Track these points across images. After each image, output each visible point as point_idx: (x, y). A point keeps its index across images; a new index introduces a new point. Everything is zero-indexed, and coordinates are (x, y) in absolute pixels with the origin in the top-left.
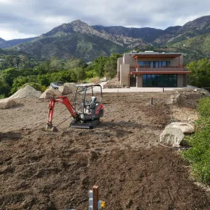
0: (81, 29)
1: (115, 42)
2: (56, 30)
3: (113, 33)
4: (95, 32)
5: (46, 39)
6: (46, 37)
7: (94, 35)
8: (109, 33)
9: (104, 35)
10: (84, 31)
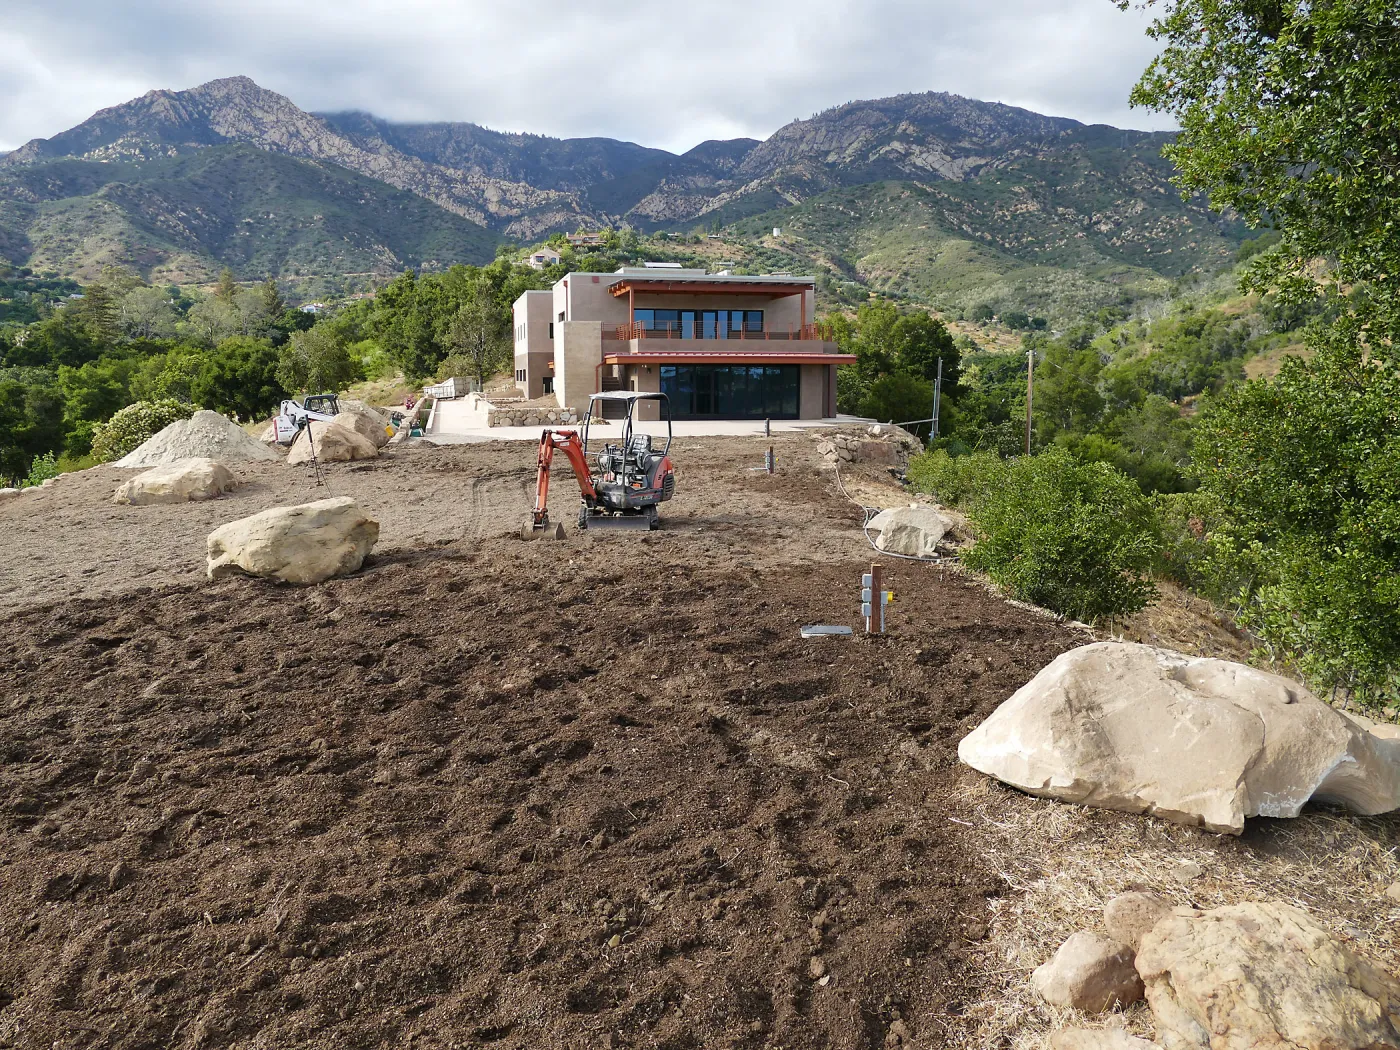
0: (258, 124)
1: (444, 202)
2: (108, 123)
3: (430, 158)
4: (335, 146)
5: (57, 170)
6: (51, 160)
7: (329, 163)
8: (408, 153)
9: (380, 163)
10: (273, 135)
